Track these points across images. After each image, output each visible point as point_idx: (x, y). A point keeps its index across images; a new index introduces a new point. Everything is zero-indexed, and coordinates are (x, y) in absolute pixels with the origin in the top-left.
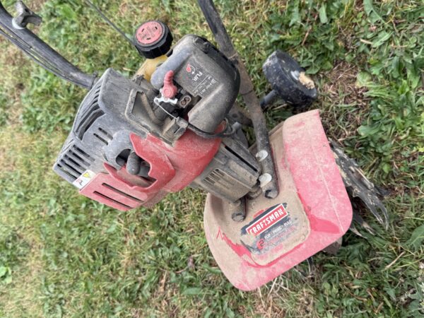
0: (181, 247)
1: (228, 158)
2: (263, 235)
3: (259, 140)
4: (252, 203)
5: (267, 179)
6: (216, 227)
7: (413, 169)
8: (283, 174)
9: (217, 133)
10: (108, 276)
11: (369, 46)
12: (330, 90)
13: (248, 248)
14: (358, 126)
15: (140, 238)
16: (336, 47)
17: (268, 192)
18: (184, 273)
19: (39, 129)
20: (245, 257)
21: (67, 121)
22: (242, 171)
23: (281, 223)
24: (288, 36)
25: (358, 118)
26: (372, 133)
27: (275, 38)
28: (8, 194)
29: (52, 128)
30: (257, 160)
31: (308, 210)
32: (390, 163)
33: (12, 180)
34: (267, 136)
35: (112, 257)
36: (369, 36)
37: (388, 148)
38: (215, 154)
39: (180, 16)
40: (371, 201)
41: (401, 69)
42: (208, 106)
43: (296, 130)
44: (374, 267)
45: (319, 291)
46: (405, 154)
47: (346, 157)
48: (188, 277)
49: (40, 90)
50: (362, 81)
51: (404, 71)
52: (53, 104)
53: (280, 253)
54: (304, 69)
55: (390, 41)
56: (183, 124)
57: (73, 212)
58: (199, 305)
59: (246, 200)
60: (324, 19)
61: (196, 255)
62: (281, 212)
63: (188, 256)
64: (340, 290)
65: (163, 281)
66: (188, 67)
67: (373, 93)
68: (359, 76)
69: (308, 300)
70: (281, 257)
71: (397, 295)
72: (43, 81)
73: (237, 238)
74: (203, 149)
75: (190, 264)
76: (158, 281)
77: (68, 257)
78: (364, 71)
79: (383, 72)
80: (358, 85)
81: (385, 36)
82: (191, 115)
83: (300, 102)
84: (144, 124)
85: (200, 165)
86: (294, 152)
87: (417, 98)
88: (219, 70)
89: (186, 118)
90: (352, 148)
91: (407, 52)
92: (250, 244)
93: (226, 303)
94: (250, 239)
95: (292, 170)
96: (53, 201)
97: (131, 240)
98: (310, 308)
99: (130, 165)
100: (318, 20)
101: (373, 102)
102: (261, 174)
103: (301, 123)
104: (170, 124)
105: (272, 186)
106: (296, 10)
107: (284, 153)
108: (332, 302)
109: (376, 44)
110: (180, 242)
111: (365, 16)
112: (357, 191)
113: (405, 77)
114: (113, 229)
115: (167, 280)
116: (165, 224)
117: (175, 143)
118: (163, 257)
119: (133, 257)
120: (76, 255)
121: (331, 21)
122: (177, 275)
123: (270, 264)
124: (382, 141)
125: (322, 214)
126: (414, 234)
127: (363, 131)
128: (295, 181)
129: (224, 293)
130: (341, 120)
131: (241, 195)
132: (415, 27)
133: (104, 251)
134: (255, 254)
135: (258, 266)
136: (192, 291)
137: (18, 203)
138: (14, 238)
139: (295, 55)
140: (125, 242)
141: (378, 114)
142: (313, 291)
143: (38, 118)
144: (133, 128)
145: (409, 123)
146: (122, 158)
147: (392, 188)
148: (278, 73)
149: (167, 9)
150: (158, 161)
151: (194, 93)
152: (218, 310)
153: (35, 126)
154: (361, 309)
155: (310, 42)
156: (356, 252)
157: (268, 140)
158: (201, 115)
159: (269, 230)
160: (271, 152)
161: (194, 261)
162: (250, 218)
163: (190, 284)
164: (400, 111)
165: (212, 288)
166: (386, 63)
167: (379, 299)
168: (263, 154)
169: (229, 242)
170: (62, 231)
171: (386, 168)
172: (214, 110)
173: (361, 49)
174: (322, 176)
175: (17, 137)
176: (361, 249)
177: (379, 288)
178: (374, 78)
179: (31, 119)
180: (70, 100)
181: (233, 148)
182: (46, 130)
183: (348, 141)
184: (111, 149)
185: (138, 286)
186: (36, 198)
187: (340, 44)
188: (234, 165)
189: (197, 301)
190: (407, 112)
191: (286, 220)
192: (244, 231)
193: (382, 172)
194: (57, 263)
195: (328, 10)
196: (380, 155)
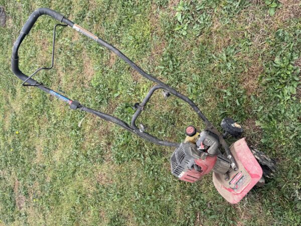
0: (203, 200)
1: (220, 161)
2: (237, 183)
3: (227, 152)
4: (230, 174)
5: (233, 165)
6: (220, 184)
7: (282, 151)
8: (238, 162)
9: (216, 154)
10: (172, 221)
11: (257, 111)
12: (247, 128)
13: (232, 189)
14: (261, 139)
15: (184, 200)
16: (245, 113)
17: (235, 169)
18: (207, 210)
19: (124, 161)
20: (233, 192)
21: (138, 156)
22: (225, 164)
23: (242, 178)
24: (227, 111)
25: (260, 136)
26: (266, 141)
27: (222, 112)
28: (111, 195)
29: (130, 160)
30: (228, 159)
31: (249, 172)
32: (275, 151)
33: (112, 188)
34: (229, 149)
35: (171, 212)
36: (256, 108)
37: (273, 145)
38: (216, 160)
39: (182, 108)
40: (270, 165)
41: (270, 118)
42: (213, 148)
43: (238, 147)
44: (279, 188)
45: (263, 203)
46: (279, 146)
47: (259, 151)
48: (209, 212)
49: (121, 144)
50: (257, 123)
51: (271, 118)
52: (129, 150)
53: (243, 188)
54: (236, 122)
55: (263, 108)
56: (207, 154)
57: (149, 195)
58: (216, 222)
59: (228, 173)
60: (238, 104)
61: (210, 202)
62: (240, 175)
63: (207, 203)
64: (270, 201)
65: (198, 217)
66: (206, 140)
67: (262, 127)
68: (256, 122)
69: (259, 208)
70: (244, 189)
71: (289, 197)
72: (122, 140)
73: (228, 186)
74: (212, 159)
75: (209, 206)
76: (196, 217)
77: (150, 217)
78: (257, 120)
79: (264, 120)
80: (256, 125)
81: (261, 107)
82: (208, 151)
83: (237, 135)
84: (196, 156)
85: (213, 164)
86: (240, 154)
87: (278, 127)
88: (214, 139)
89: (207, 152)
90: (261, 147)
91: (270, 112)
92: (233, 187)
93: (228, 218)
94: (233, 186)
95: (241, 160)
96: (136, 193)
97: (179, 202)
98: (261, 211)
99: (196, 168)
100: (236, 104)
101: (263, 130)
102: (231, 163)
103: (240, 144)
104: (203, 155)
105: (235, 167)
106: (227, 102)
107: (237, 155)
108: (268, 206)
109: (259, 110)
110: (202, 198)
111: (252, 102)
112: (264, 163)
113: (272, 120)
114: (170, 199)
115: (200, 216)
116: (194, 191)
117: (205, 159)
118: (196, 206)
119: (182, 209)
120: (154, 215)
121: (241, 105)
122: (204, 212)
123: (241, 192)
124: (270, 143)
125: (253, 172)
126: (289, 174)
127: (263, 141)
128: (243, 164)
129: (226, 214)
130: (254, 138)
131: (226, 171)
132: (270, 103)
133: (168, 210)
134: (235, 190)
135: (237, 194)
136: (213, 217)
137: (118, 198)
138: (118, 216)
139: (231, 117)
140: (176, 204)
141: (266, 134)
142: (260, 204)
143: (122, 157)
144: (194, 158)
145: (277, 135)
146: (193, 167)
147: (278, 159)
148: (227, 127)
149: (176, 106)
150: (203, 166)
151: (208, 145)
152: (225, 222)
153: (122, 161)
154: (279, 206)
155: (235, 112)
156: (272, 185)
157: (230, 151)
158: (211, 151)
159: (238, 181)
160: (232, 155)
161: (210, 204)
162: (231, 179)
163: (211, 214)
164: (273, 132)
165: (220, 214)
166: (264, 117)
167: (284, 200)
168: (230, 157)
169: (226, 188)
170: (144, 206)
171: (274, 153)
172: (215, 148)
173: (254, 113)
174: (251, 160)
175: (111, 167)
176: (273, 183)
177: (283, 197)
178: (261, 122)
179: (118, 158)
180: (137, 146)
181: (221, 157)
182: (128, 161)
183: (259, 145)
184: (190, 165)
185: (187, 222)
186: (127, 193)
187: (246, 112)
188: (222, 162)
189: (215, 221)
190: (276, 132)
191: (243, 177)
192: (230, 183)
193: (273, 154)
194: (144, 221)
195: (239, 101)
196: (271, 148)
